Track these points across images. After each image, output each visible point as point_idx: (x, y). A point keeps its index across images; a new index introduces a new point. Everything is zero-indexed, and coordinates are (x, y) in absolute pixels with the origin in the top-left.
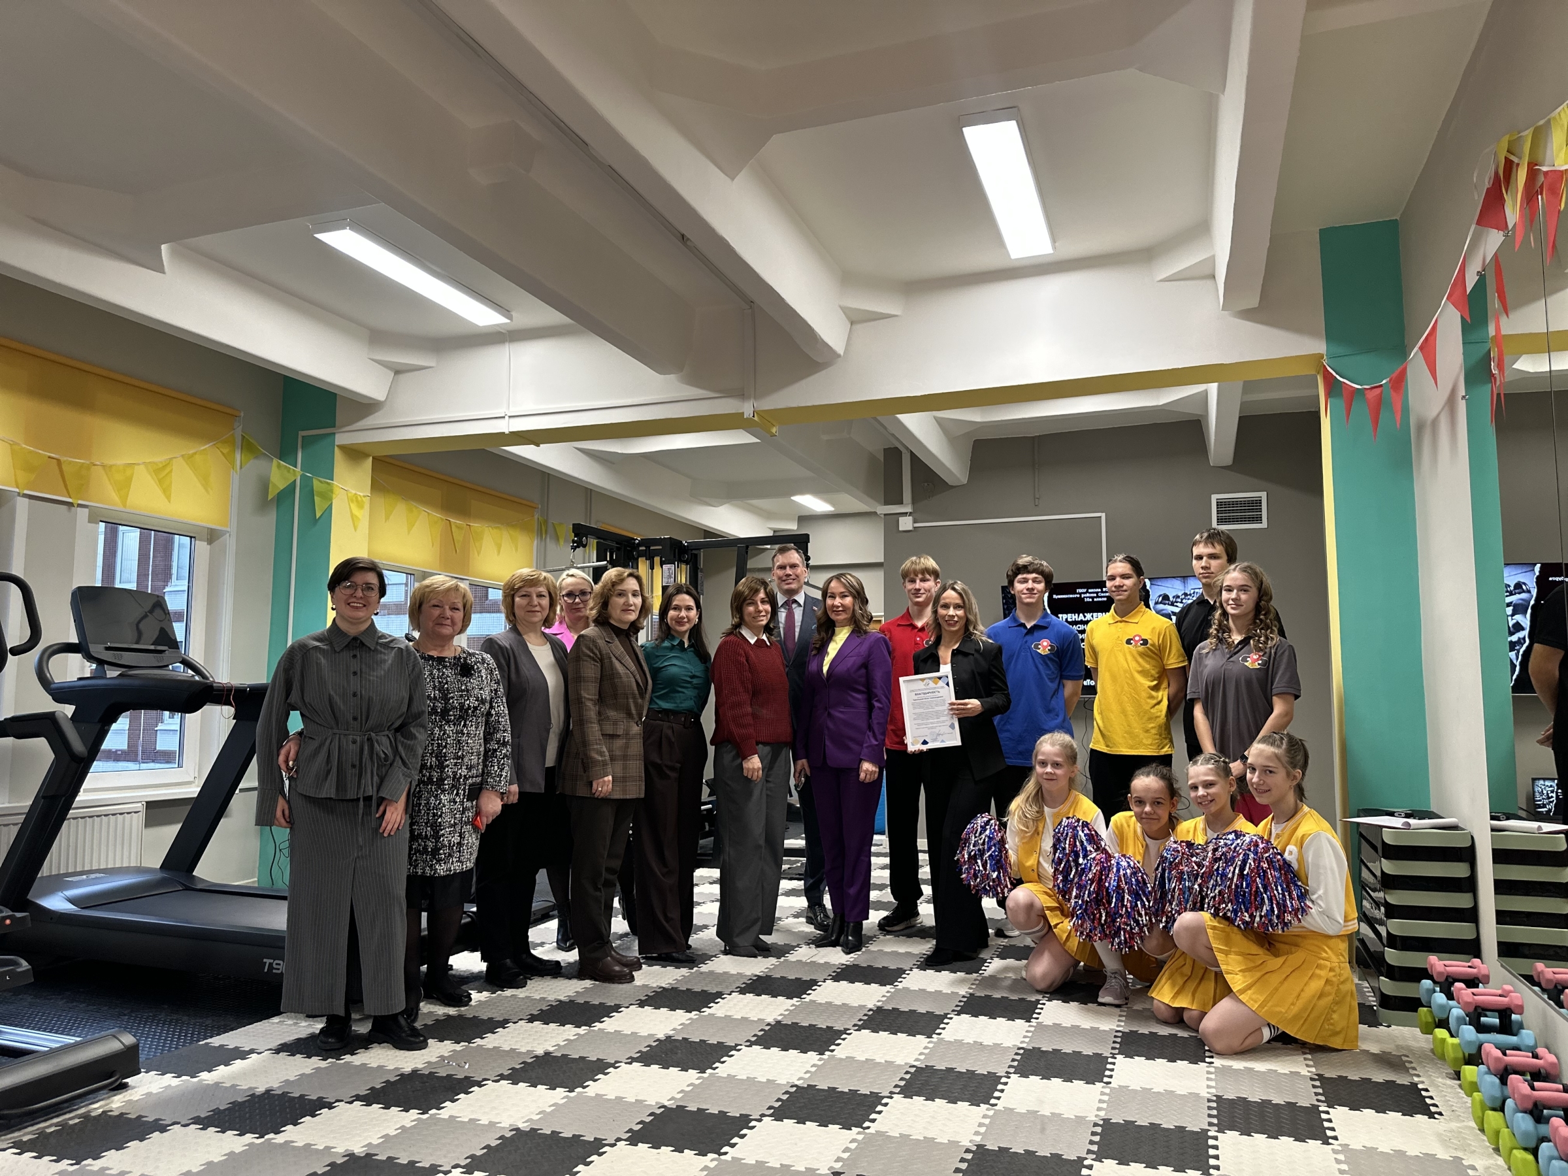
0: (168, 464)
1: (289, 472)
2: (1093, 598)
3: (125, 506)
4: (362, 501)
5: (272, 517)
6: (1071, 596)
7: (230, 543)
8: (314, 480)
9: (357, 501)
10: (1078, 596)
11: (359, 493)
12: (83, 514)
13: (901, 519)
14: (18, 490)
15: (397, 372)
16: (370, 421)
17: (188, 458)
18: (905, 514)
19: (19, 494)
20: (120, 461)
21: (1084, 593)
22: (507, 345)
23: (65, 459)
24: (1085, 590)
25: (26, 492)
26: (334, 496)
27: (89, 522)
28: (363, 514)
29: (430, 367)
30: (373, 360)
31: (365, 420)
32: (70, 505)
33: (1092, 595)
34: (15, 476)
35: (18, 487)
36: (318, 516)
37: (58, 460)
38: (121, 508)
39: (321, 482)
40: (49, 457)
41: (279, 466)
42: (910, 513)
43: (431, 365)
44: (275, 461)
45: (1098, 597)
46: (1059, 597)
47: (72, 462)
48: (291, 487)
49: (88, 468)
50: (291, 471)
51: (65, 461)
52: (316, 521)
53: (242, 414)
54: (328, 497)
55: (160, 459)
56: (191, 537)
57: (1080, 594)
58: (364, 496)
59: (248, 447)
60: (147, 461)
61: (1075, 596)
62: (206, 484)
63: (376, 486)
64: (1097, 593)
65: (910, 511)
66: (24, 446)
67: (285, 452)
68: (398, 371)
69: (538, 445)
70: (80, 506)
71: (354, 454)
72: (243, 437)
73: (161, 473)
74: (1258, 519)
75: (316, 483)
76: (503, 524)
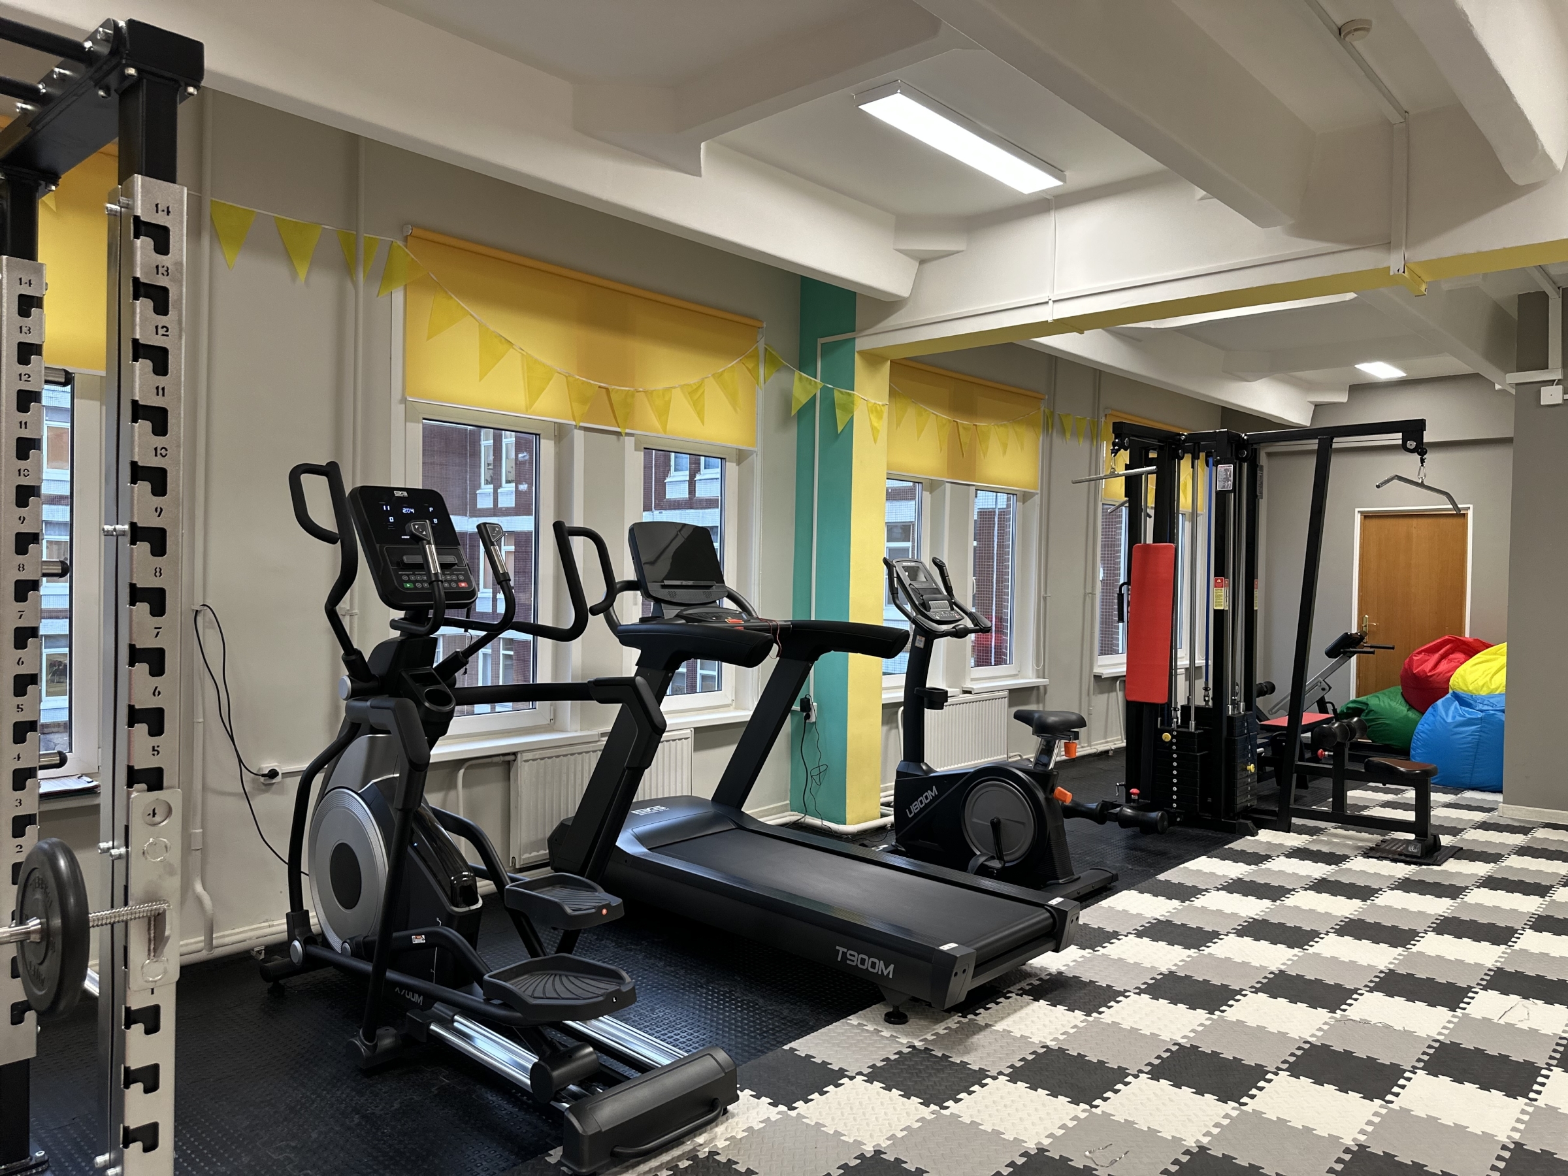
0: (701, 384)
1: (810, 384)
3: (665, 430)
4: (881, 411)
5: (793, 432)
7: (757, 462)
8: (835, 391)
9: (877, 411)
11: (878, 403)
12: (629, 442)
13: (1545, 390)
14: (574, 423)
15: (922, 262)
16: (893, 321)
17: (718, 377)
18: (1551, 382)
19: (576, 426)
20: (661, 385)
22: (1052, 213)
23: (613, 387)
25: (582, 424)
26: (855, 407)
27: (635, 450)
28: (882, 425)
29: (958, 252)
30: (896, 250)
31: (886, 321)
32: (618, 434)
34: (572, 408)
35: (575, 420)
36: (840, 429)
37: (607, 389)
38: (662, 435)
39: (841, 392)
40: (600, 387)
41: (801, 378)
42: (1559, 380)
43: (961, 249)
44: (797, 373)
47: (619, 390)
48: (812, 401)
49: (633, 396)
50: (813, 383)
51: (613, 389)
52: (837, 435)
53: (765, 325)
54: (849, 409)
55: (693, 380)
56: (721, 459)
58: (883, 405)
59: (771, 360)
60: (683, 384)
62: (734, 403)
63: (893, 394)
65: (1560, 377)
66: (578, 377)
67: (805, 363)
68: (924, 260)
69: (1081, 332)
70: (628, 434)
71: (874, 359)
72: (766, 349)
73: (695, 394)
75: (837, 394)
76: (1009, 421)
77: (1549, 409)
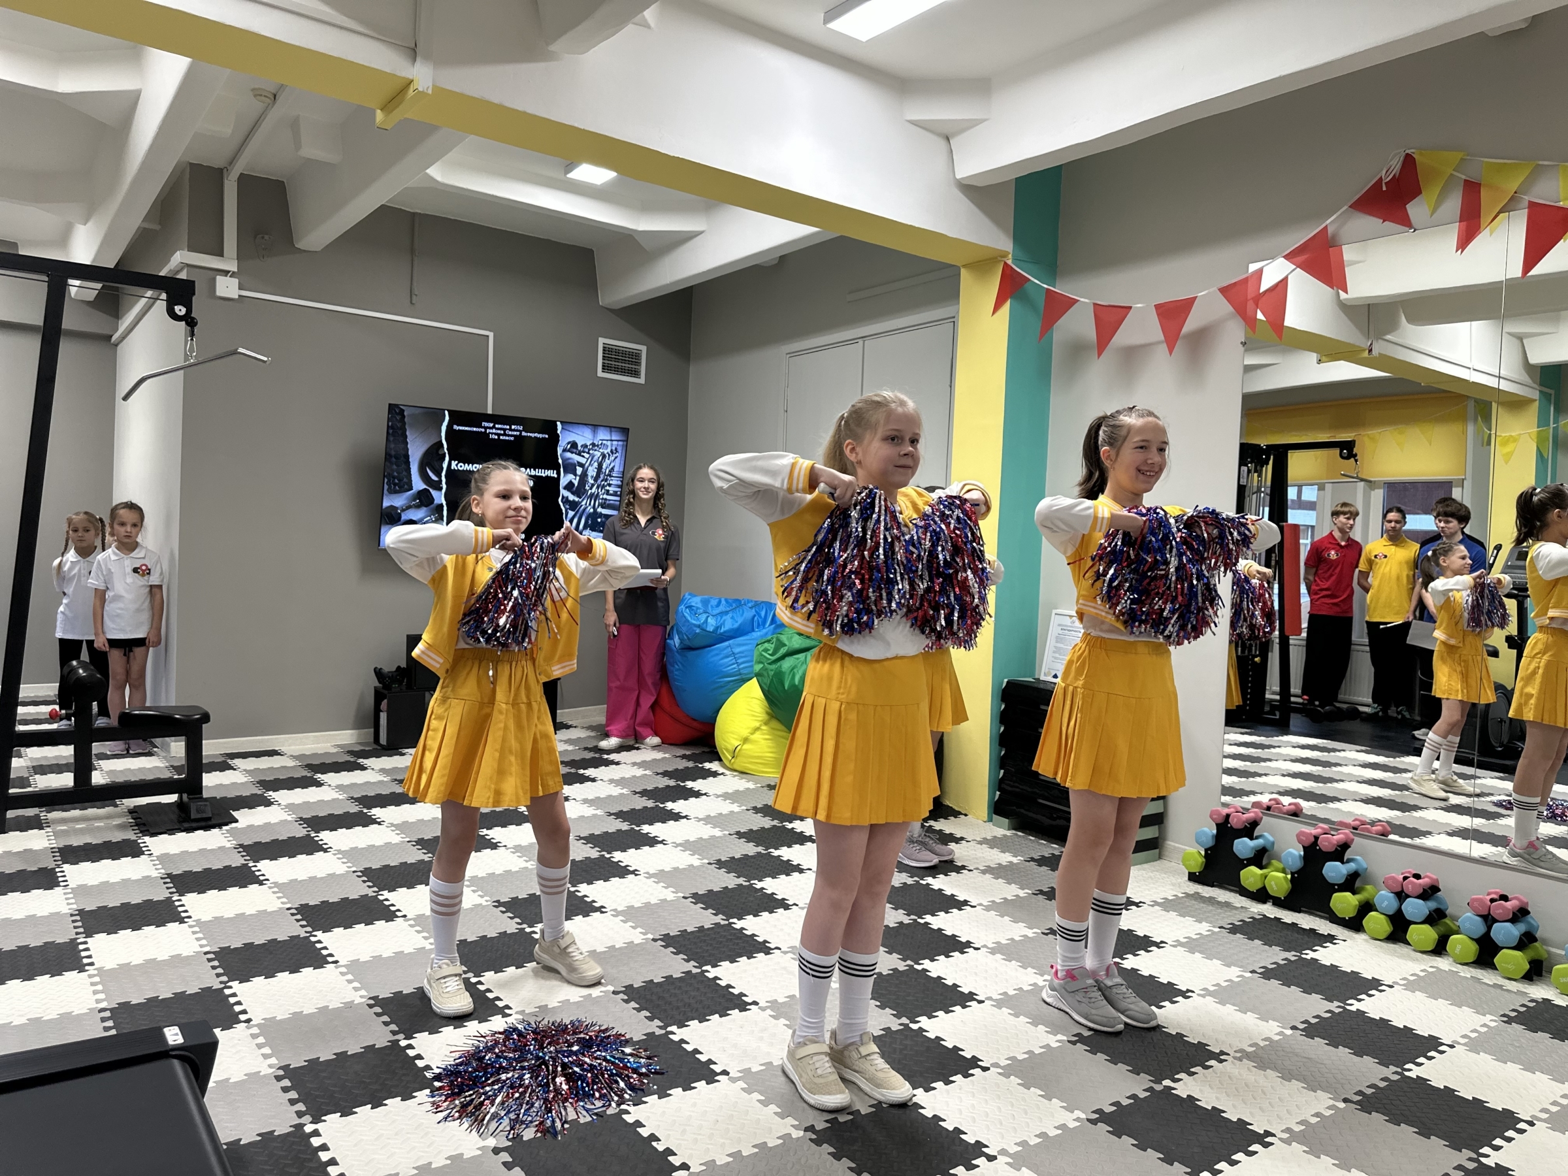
2: (499, 435)
6: (475, 429)
10: (483, 430)
13: (220, 279)
18: (225, 273)
21: (490, 428)
24: (491, 425)
33: (499, 432)
42: (234, 272)
45: (505, 435)
46: (461, 428)
57: (486, 428)
61: (480, 430)
64: (505, 430)
65: (235, 270)
74: (636, 374)
77: (222, 301)
